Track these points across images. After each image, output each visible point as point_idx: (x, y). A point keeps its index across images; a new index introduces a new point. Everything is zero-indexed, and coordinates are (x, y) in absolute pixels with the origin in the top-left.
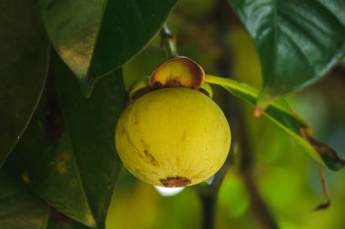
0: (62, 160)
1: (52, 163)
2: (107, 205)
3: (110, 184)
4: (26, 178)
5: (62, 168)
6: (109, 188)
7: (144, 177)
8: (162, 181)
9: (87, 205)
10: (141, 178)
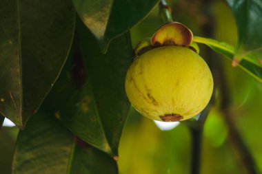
0: (85, 101)
1: (78, 104)
2: (120, 136)
3: (121, 119)
4: (58, 116)
5: (85, 108)
6: (121, 122)
7: (148, 114)
8: (161, 117)
9: (104, 135)
10: (145, 115)
